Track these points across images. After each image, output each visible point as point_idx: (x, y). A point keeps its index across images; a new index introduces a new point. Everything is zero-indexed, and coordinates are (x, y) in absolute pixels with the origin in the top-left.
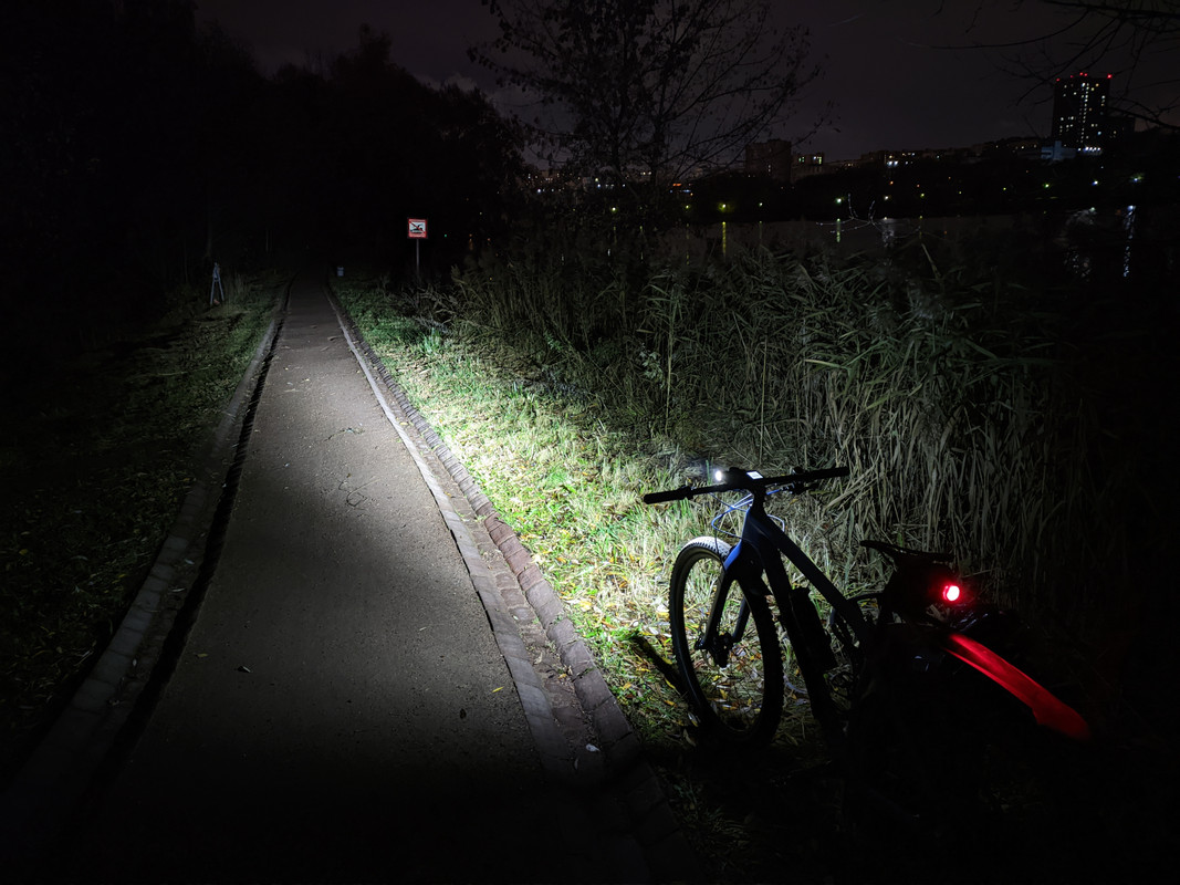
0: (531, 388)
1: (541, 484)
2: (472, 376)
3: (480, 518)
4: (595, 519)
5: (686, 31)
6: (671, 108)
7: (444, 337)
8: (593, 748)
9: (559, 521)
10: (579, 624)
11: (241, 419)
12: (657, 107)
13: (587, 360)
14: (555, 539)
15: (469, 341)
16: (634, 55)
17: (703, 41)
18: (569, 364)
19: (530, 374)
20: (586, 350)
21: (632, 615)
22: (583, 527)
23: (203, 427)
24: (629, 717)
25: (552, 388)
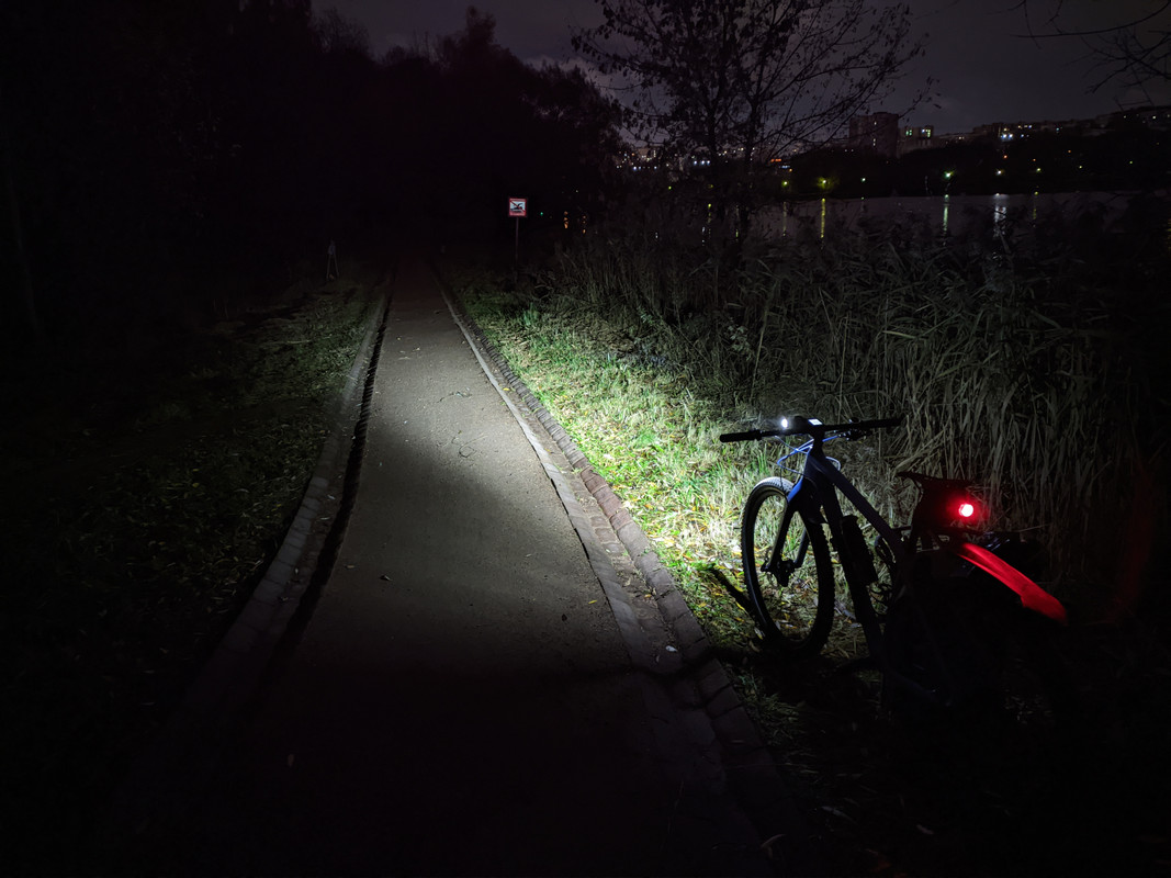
0: (624, 360)
1: (632, 444)
2: (568, 348)
3: (576, 471)
4: (679, 474)
5: (785, 13)
6: (768, 87)
7: (541, 311)
8: (672, 649)
9: (647, 475)
10: (663, 556)
11: (363, 382)
12: (755, 86)
13: (677, 333)
14: (643, 490)
15: (565, 316)
16: (733, 37)
17: (802, 21)
18: (660, 338)
19: (623, 347)
20: (676, 323)
21: (709, 553)
22: (668, 481)
23: (331, 388)
24: (703, 627)
25: (643, 360)
